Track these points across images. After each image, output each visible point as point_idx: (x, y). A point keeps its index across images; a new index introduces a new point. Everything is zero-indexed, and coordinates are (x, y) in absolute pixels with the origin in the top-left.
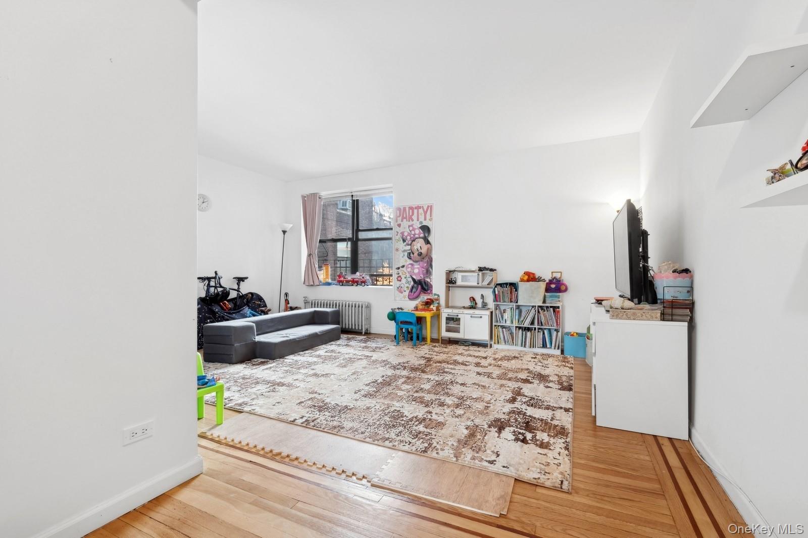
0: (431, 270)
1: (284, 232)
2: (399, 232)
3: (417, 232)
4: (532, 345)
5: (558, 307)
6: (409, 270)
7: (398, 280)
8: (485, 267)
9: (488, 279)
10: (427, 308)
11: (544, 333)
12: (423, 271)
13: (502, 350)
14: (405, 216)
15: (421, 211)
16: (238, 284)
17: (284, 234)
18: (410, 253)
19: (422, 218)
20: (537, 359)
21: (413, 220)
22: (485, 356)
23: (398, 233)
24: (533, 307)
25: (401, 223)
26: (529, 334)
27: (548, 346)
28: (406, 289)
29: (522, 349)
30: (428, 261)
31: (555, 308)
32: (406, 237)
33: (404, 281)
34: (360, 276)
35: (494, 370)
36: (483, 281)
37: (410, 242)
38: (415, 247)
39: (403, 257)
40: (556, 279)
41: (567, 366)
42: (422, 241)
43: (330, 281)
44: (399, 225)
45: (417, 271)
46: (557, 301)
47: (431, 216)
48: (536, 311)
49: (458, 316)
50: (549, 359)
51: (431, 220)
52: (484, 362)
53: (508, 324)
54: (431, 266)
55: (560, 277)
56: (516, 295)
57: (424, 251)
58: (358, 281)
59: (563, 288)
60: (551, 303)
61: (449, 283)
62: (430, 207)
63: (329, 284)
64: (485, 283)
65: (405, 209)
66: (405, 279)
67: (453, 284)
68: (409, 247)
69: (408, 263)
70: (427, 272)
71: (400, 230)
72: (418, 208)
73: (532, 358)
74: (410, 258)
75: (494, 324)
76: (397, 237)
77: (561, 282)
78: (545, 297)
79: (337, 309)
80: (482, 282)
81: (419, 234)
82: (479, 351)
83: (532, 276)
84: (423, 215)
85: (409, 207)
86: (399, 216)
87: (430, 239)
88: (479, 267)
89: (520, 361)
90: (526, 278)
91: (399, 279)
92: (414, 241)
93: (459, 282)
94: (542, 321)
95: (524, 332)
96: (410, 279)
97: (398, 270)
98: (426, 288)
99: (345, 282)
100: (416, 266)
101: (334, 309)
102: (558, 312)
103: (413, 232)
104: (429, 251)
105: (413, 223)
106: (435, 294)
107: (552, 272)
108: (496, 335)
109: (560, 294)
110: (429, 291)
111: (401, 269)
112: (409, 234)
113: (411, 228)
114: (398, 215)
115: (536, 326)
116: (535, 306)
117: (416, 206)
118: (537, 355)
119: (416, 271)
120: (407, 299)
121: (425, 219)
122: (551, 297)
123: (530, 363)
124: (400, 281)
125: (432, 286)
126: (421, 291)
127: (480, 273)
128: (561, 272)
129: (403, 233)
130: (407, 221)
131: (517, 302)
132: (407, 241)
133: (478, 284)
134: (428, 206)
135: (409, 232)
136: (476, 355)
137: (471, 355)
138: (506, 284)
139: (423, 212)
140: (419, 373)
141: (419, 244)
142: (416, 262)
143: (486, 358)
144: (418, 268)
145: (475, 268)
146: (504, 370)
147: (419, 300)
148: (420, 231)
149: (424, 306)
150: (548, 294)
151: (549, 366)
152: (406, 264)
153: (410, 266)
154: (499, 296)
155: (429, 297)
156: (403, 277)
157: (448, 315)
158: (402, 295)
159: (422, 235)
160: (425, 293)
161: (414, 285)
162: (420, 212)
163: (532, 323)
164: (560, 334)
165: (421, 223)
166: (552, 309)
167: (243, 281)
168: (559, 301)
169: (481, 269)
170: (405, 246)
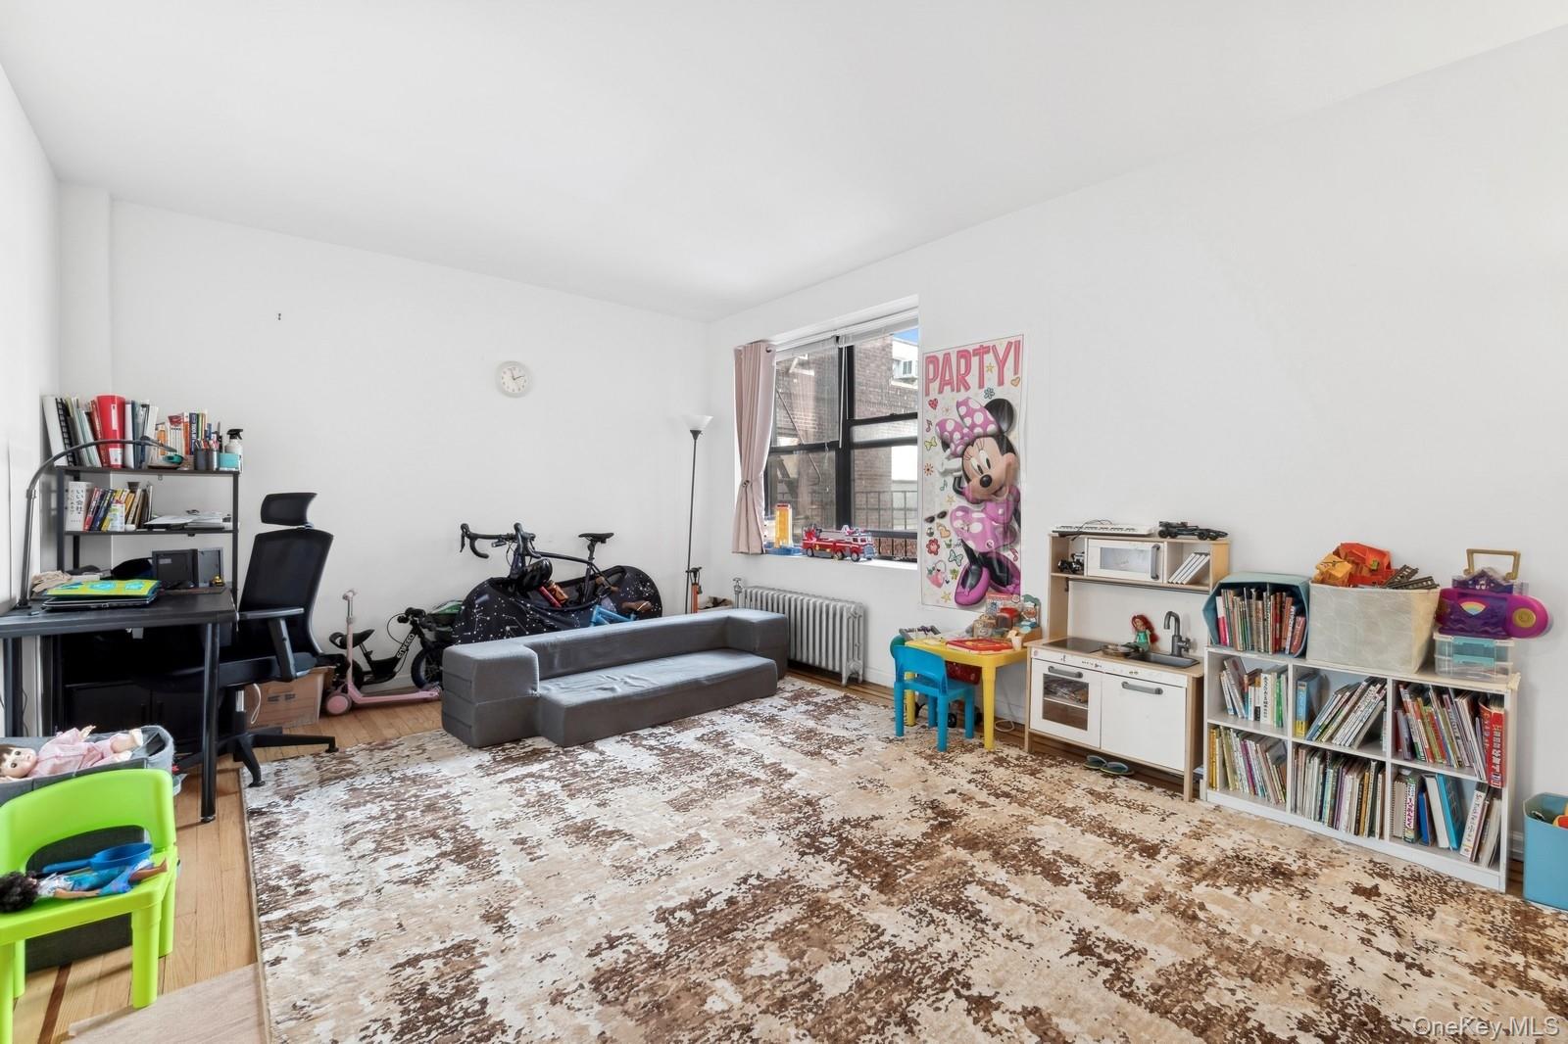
0: (1016, 526)
1: (695, 433)
2: (934, 423)
3: (979, 418)
4: (1367, 824)
5: (1499, 699)
6: (958, 524)
7: (931, 552)
8: (1184, 525)
9: (1192, 566)
10: (997, 637)
11: (1422, 788)
12: (995, 528)
13: (1234, 821)
14: (947, 378)
15: (989, 358)
16: (591, 548)
17: (695, 438)
18: (960, 478)
19: (991, 380)
20: (1382, 901)
21: (967, 388)
22: (1152, 837)
23: (929, 423)
24: (1373, 681)
25: (939, 397)
26: (1351, 782)
27: (1444, 840)
28: (949, 576)
29: (1322, 829)
30: (1008, 500)
31: (1479, 702)
32: (951, 433)
33: (944, 553)
34: (850, 534)
35: (1158, 939)
36: (1174, 567)
37: (960, 449)
38: (974, 463)
39: (942, 489)
40: (1490, 580)
41: (1536, 987)
42: (991, 444)
43: (790, 544)
44: (934, 404)
45: (979, 527)
46: (1491, 671)
47: (1016, 373)
48: (1384, 699)
49: (1080, 675)
50: (1442, 912)
51: (1016, 382)
52: (1136, 878)
53: (1267, 727)
54: (1017, 514)
55: (1514, 574)
56: (1298, 628)
57: (996, 472)
58: (844, 547)
59: (1524, 618)
60: (1461, 675)
61: (1061, 570)
62: (1015, 347)
63: (787, 552)
64: (1185, 574)
65: (947, 357)
66: (948, 550)
67: (1074, 572)
68: (957, 463)
69: (955, 506)
70: (1005, 533)
71: (936, 416)
72: (982, 351)
73: (1359, 890)
74: (959, 491)
75: (1207, 720)
76: (929, 436)
77: (1515, 593)
78: (1431, 646)
79: (786, 615)
80: (1172, 572)
81: (984, 425)
82: (1144, 810)
83: (1372, 562)
84: (995, 370)
85: (958, 352)
86: (934, 380)
87: (1013, 437)
88: (1161, 524)
89: (1294, 904)
90: (1343, 569)
91: (933, 547)
92: (971, 443)
93: (1093, 568)
94: (1416, 739)
95: (1331, 772)
96: (960, 551)
97: (930, 525)
98: (1004, 576)
99: (817, 548)
100: (976, 515)
101: (780, 615)
102: (1499, 719)
103: (968, 421)
104: (1013, 471)
105: (970, 393)
106: (1028, 598)
107: (1471, 553)
108: (1218, 759)
109: (1511, 643)
110: (1010, 588)
111: (937, 520)
112: (958, 427)
113: (963, 410)
114: (931, 376)
115: (1386, 753)
116: (1384, 682)
117: (977, 346)
118: (1385, 873)
119: (976, 528)
120: (953, 603)
121: (1001, 383)
122: (1460, 650)
123: (1337, 925)
124: (936, 553)
125: (1019, 573)
126: (989, 585)
127: (1165, 544)
128: (1516, 556)
129: (942, 425)
130: (953, 390)
131: (1303, 655)
132: (953, 446)
133: (1156, 577)
134: (1010, 344)
135: (959, 420)
136: (1124, 827)
137: (1101, 826)
138: (1261, 587)
139: (994, 364)
140: (865, 889)
141: (985, 455)
142: (976, 502)
143: (1150, 851)
144: (980, 520)
145: (1149, 524)
146: (1203, 950)
147: (983, 610)
148: (986, 417)
149: (990, 631)
150: (1449, 638)
151: (1434, 961)
152: (950, 509)
153: (960, 514)
154: (1230, 625)
155: (1010, 604)
156: (942, 543)
157: (1051, 669)
158: (940, 592)
159: (992, 428)
160: (1000, 591)
161: (970, 568)
162: (986, 363)
163: (1372, 737)
164: (1503, 807)
165: (990, 392)
166: (1463, 703)
167: (603, 541)
168: (1505, 671)
169: (1169, 531)
170: (948, 458)
